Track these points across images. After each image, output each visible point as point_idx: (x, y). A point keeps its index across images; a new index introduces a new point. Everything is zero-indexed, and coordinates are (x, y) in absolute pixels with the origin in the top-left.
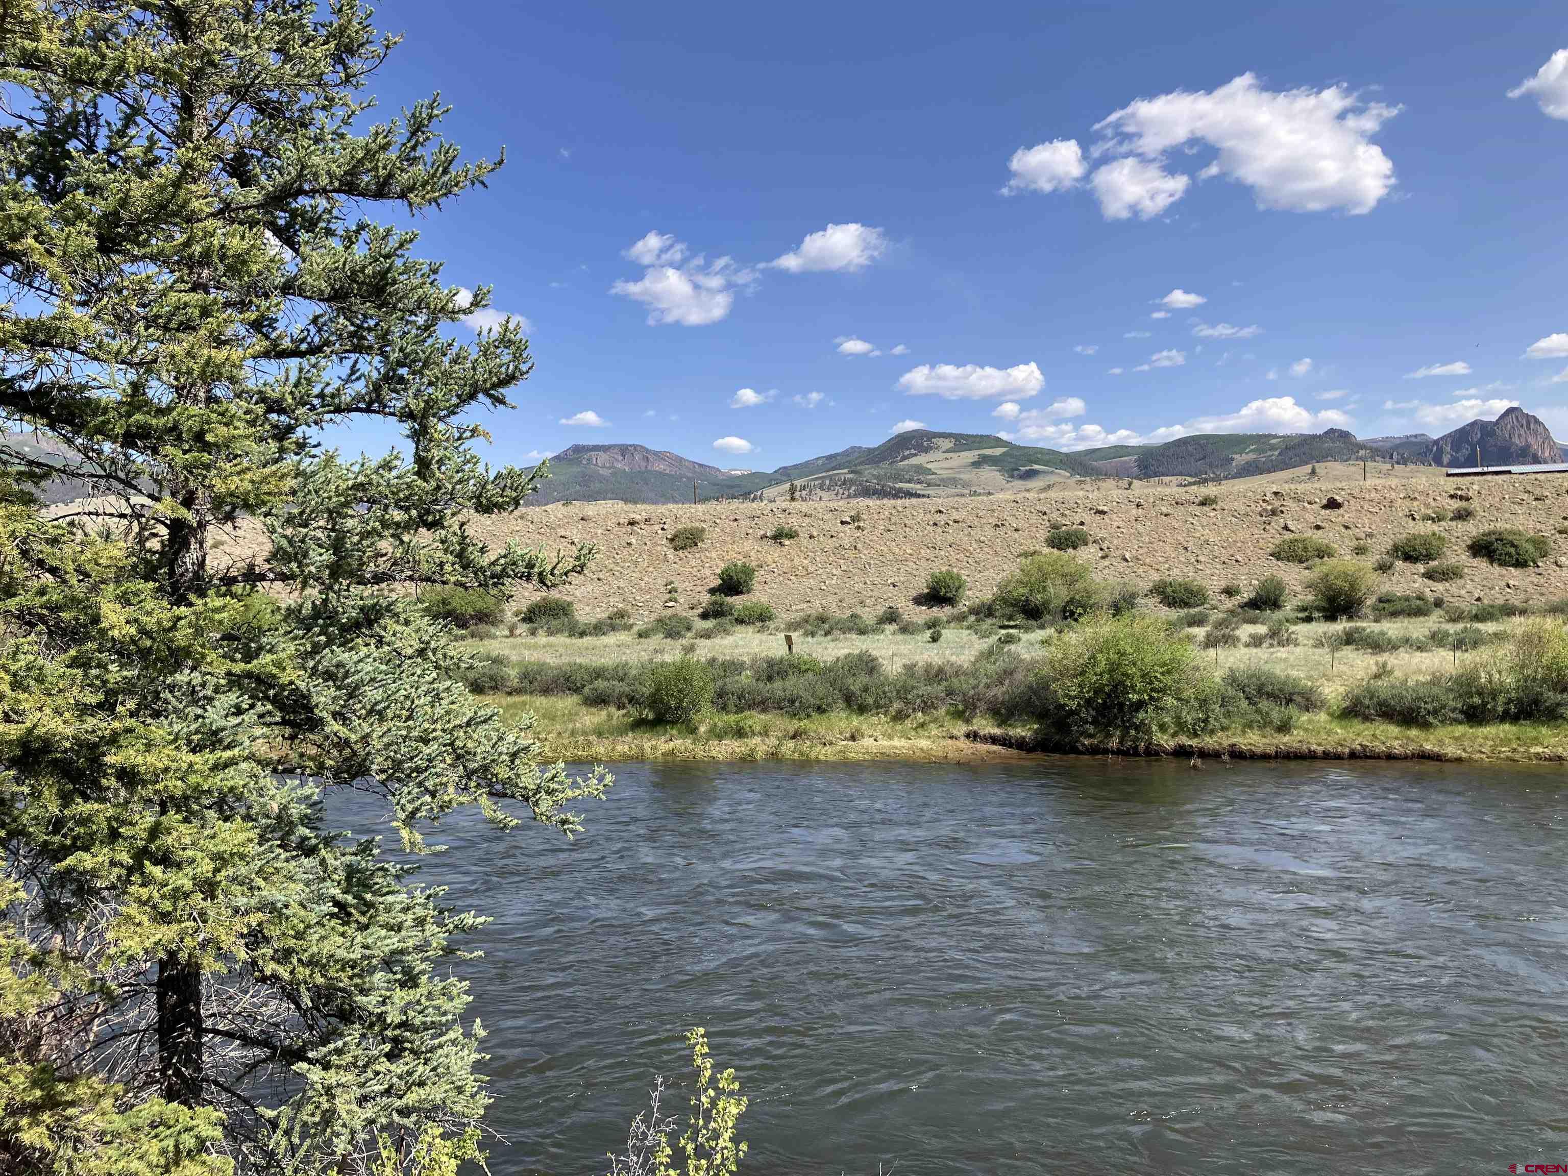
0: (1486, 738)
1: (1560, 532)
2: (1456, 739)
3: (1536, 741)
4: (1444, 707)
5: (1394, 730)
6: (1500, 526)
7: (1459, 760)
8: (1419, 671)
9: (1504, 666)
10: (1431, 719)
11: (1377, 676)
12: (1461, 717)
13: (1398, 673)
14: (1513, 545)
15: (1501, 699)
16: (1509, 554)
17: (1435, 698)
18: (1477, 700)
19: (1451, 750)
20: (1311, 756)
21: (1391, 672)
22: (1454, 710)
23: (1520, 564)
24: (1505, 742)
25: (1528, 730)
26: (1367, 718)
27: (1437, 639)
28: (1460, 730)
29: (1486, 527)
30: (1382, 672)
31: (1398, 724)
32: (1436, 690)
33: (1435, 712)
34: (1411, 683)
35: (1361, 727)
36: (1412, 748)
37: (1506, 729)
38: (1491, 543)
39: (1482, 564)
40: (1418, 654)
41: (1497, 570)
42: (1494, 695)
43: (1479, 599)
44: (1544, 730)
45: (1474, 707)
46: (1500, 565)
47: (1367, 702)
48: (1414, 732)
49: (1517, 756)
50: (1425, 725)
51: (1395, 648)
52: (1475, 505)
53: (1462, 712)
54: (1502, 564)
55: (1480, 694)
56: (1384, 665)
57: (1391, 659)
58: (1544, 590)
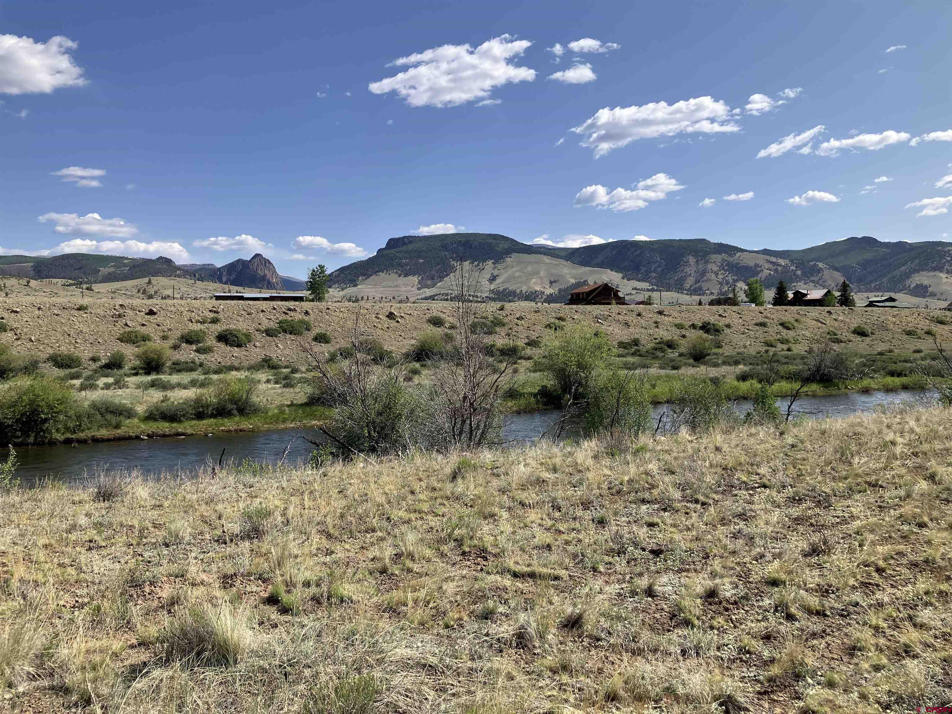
0: (203, 425)
1: (257, 331)
2: (191, 426)
3: (223, 425)
4: (187, 413)
5: (167, 424)
6: (232, 327)
7: (192, 434)
8: (182, 398)
9: (213, 394)
10: (182, 418)
11: (162, 401)
12: (194, 417)
13: (172, 400)
14: (236, 337)
15: (210, 409)
16: (234, 341)
17: (183, 409)
18: (201, 409)
19: (189, 431)
20: (130, 438)
21: (169, 399)
22: (191, 414)
23: (239, 346)
24: (210, 426)
25: (220, 421)
26: (155, 420)
27: (193, 383)
28: (194, 422)
29: (225, 327)
30: (166, 399)
31: (169, 422)
32: (185, 406)
33: (184, 415)
34: (176, 403)
35: (152, 424)
36: (173, 431)
37: (212, 420)
38: (226, 335)
39: (222, 345)
40: (184, 390)
41: (229, 348)
42: (208, 406)
43: (220, 363)
44: (226, 420)
45: (200, 413)
46: (230, 346)
47: (156, 413)
48: (174, 425)
49: (215, 431)
50: (180, 421)
51: (174, 388)
52: (221, 316)
53: (195, 415)
54: (231, 345)
55: (202, 406)
56: (166, 396)
57: (170, 394)
58: (248, 358)
